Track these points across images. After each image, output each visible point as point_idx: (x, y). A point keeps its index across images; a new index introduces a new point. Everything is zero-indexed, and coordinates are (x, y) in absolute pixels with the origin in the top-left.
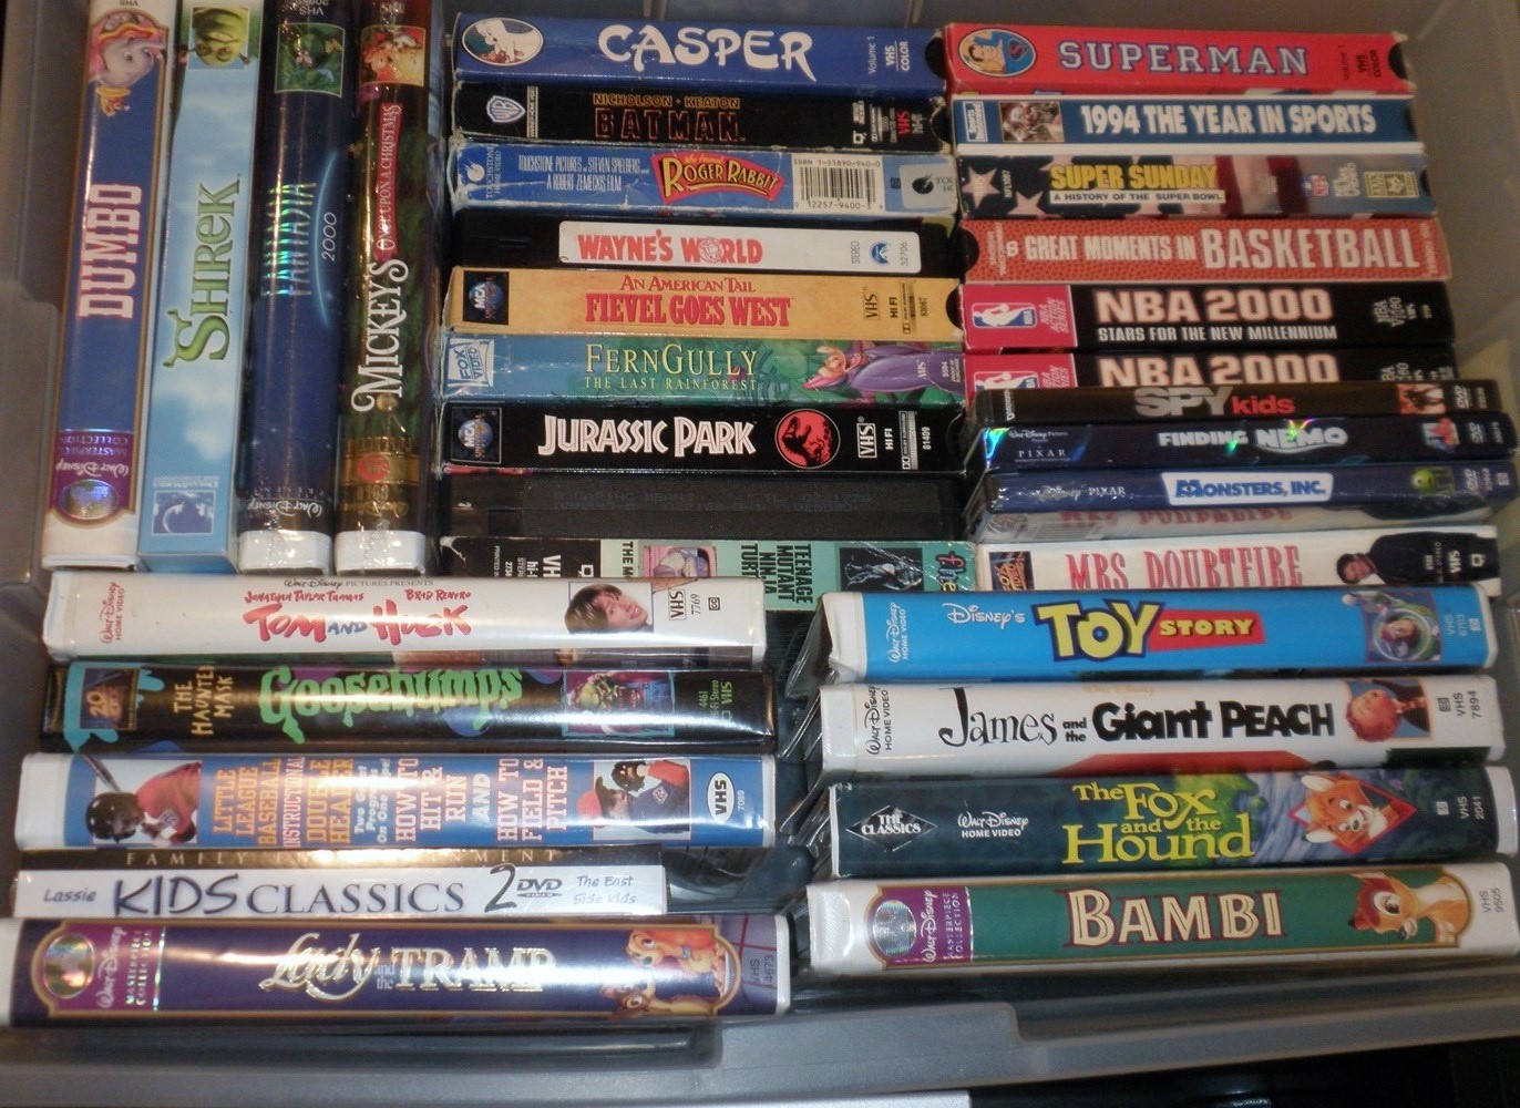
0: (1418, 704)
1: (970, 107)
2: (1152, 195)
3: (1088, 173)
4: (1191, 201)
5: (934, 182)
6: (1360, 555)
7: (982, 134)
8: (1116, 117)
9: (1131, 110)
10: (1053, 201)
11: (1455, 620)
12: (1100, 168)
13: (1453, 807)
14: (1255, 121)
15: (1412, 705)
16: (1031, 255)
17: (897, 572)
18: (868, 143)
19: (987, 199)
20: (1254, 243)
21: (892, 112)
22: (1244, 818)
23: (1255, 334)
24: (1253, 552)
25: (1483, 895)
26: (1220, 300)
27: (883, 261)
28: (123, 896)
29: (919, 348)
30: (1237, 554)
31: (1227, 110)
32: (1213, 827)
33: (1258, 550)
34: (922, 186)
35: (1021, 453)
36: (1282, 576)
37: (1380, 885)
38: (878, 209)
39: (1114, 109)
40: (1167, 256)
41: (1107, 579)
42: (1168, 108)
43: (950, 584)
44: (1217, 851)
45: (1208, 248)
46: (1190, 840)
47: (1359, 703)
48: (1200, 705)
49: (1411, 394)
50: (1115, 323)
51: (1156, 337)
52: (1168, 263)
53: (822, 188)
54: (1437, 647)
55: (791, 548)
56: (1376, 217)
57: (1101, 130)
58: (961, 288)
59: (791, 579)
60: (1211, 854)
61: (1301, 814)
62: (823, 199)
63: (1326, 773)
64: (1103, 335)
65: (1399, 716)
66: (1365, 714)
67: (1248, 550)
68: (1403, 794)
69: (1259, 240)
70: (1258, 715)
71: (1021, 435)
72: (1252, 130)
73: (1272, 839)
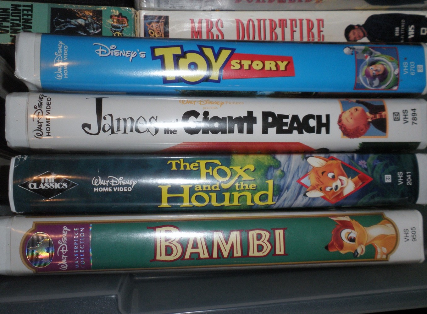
0: (381, 116)
6: (358, 26)
11: (409, 65)
13: (395, 178)
15: (378, 116)
17: (86, 24)
22: (270, 183)
24: (298, 22)
25: (406, 231)
30: (289, 23)
32: (251, 187)
33: (301, 21)
36: (313, 36)
37: (346, 225)
41: (212, 34)
43: (118, 33)
44: (253, 201)
46: (236, 195)
47: (347, 114)
48: (250, 113)
54: (396, 82)
55: (20, 6)
59: (19, 25)
60: (249, 203)
61: (305, 181)
63: (322, 155)
65: (369, 122)
66: (349, 122)
67: (295, 20)
68: (366, 169)
70: (285, 121)
73: (285, 195)
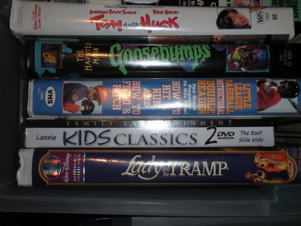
28: (66, 138)
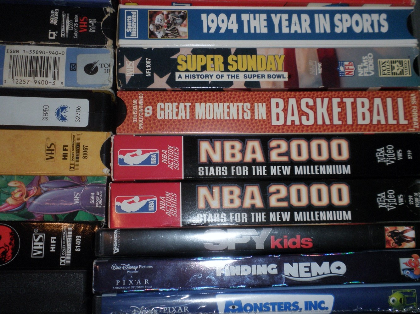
1: (129, 14)
2: (241, 75)
3: (201, 59)
4: (266, 79)
5: (99, 67)
7: (135, 34)
8: (223, 21)
9: (234, 17)
10: (177, 79)
12: (209, 57)
14: (312, 25)
16: (160, 116)
18: (58, 39)
19: (135, 77)
20: (304, 108)
21: (77, 16)
23: (299, 171)
26: (279, 146)
27: (63, 119)
29: (79, 181)
31: (295, 17)
34: (90, 69)
35: (118, 282)
38: (60, 84)
39: (223, 16)
40: (248, 117)
42: (257, 15)
45: (274, 110)
49: (393, 234)
50: (210, 163)
51: (235, 173)
52: (248, 121)
53: (23, 69)
56: (383, 89)
57: (212, 31)
58: (112, 138)
62: (23, 78)
64: (201, 172)
69: (307, 105)
71: (119, 268)
72: (309, 31)
